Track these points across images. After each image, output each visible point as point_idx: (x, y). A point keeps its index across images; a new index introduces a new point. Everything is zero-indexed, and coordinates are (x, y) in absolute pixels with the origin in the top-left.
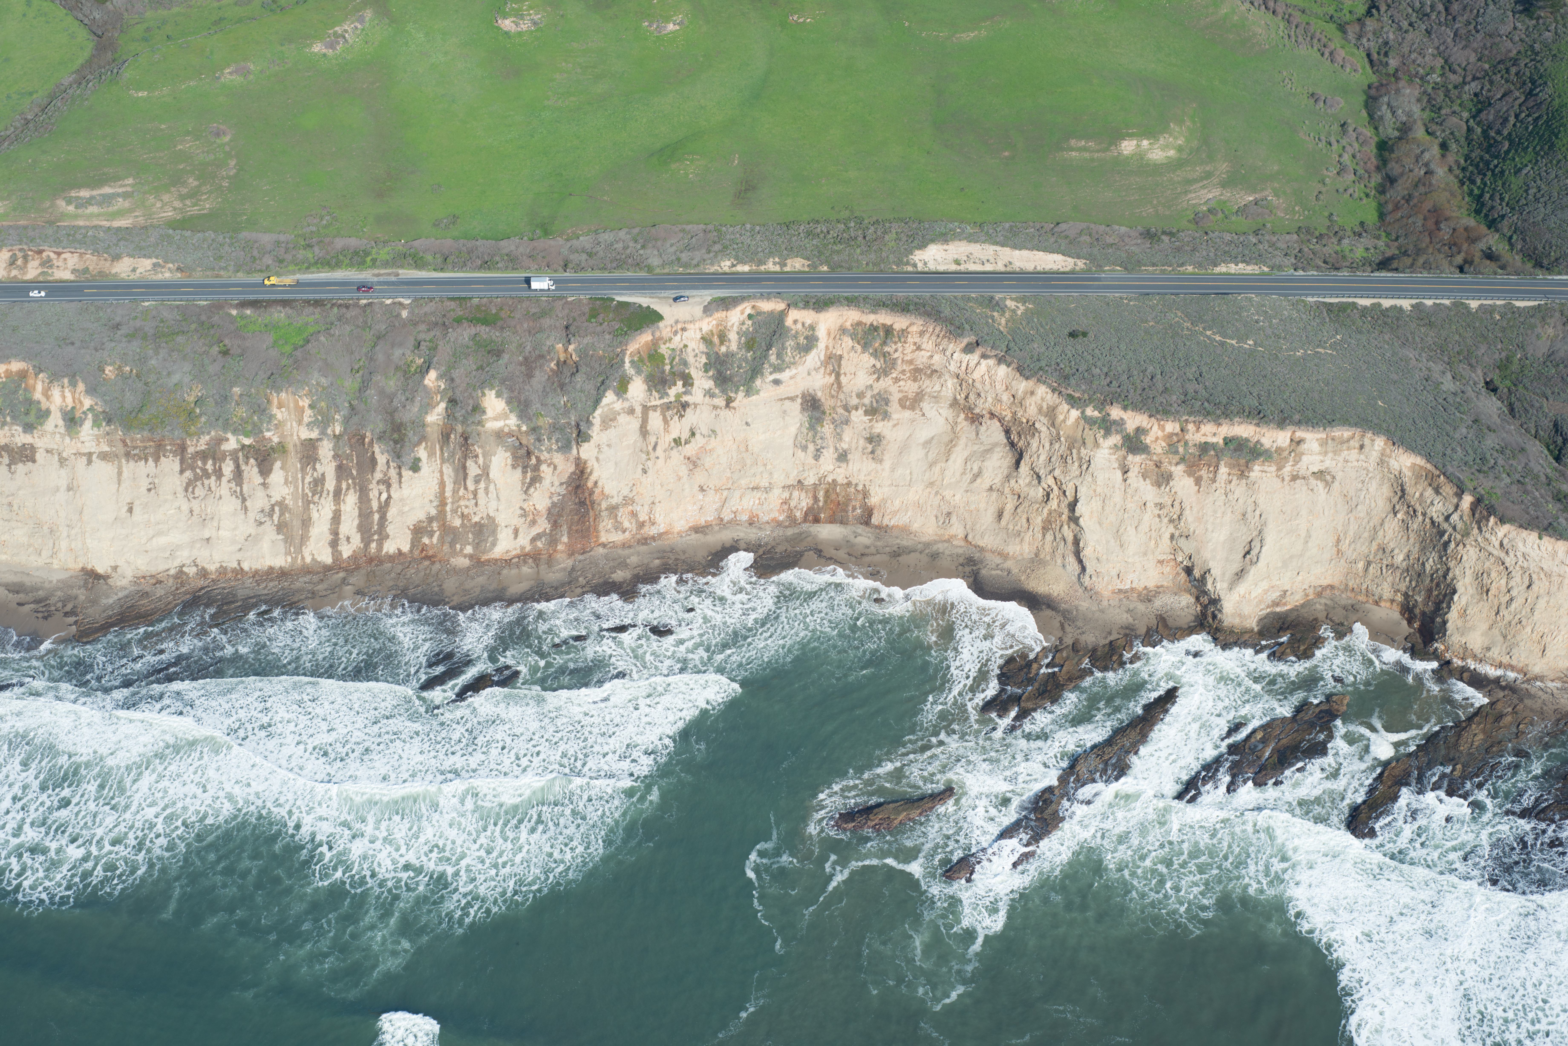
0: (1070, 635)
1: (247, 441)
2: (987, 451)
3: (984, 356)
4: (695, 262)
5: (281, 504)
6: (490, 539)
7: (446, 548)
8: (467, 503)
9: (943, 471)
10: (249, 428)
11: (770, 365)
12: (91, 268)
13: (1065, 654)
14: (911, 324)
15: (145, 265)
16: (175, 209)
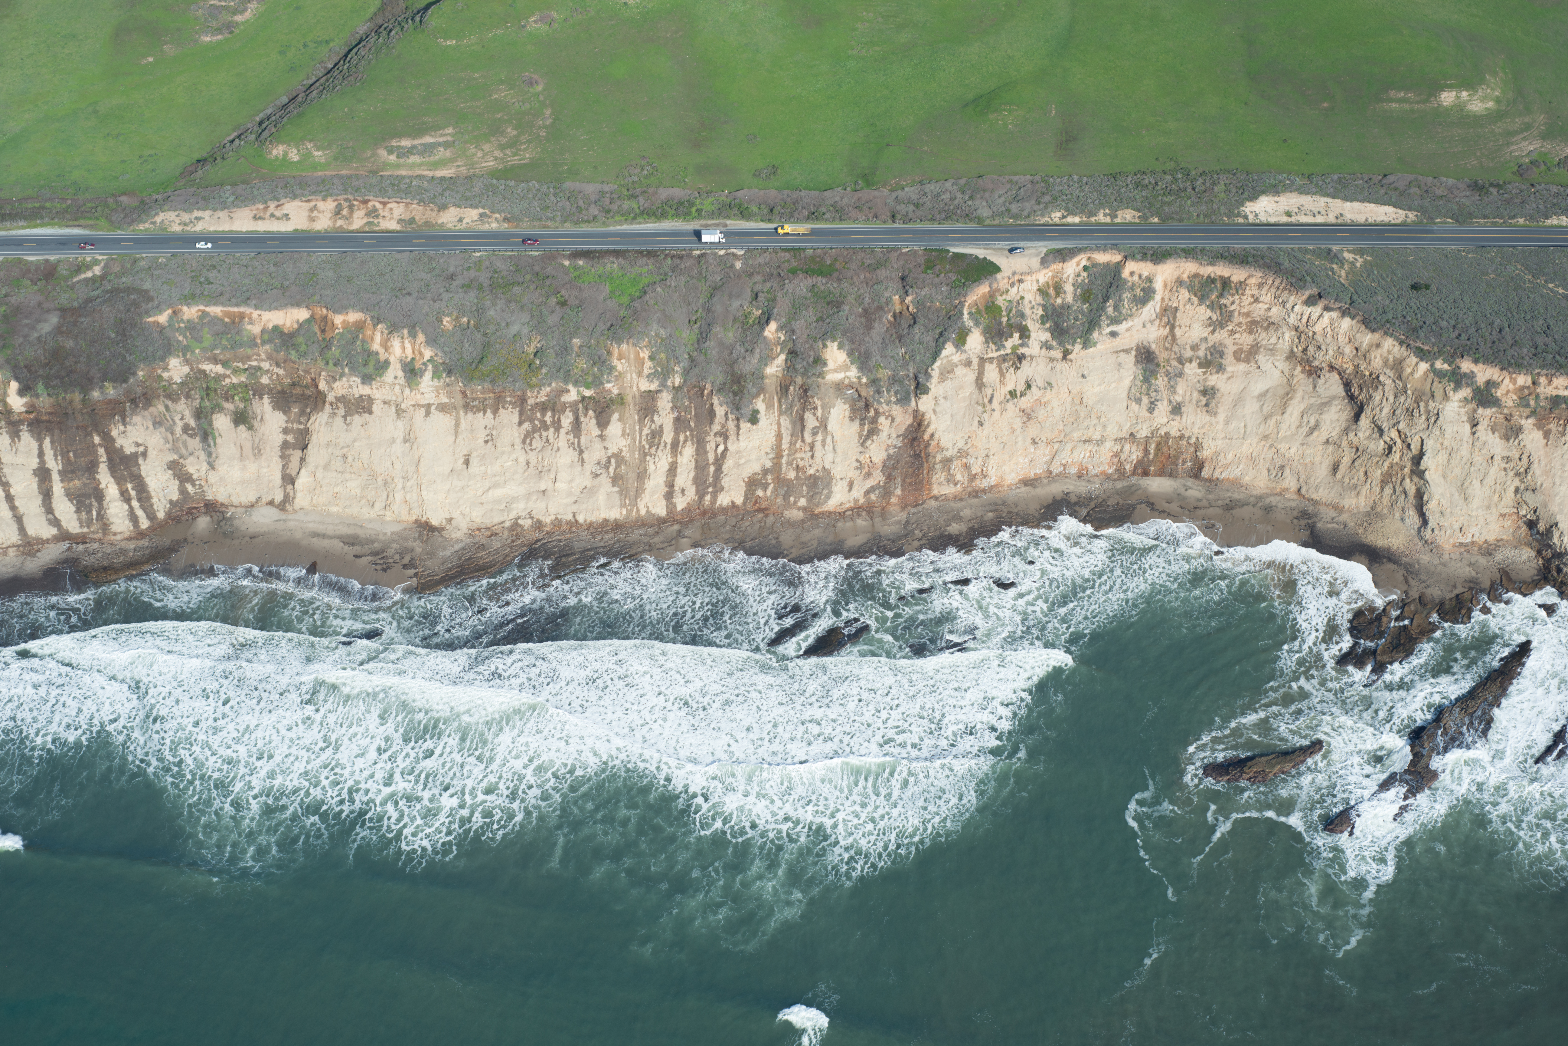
0: (1415, 589)
1: (588, 393)
2: (1325, 404)
3: (1327, 309)
4: (1025, 213)
5: (618, 456)
6: (825, 492)
7: (780, 500)
8: (803, 455)
9: (1278, 424)
10: (590, 379)
11: (1108, 318)
12: (417, 218)
13: (1412, 608)
14: (1250, 277)
15: (471, 215)
16: (496, 159)
